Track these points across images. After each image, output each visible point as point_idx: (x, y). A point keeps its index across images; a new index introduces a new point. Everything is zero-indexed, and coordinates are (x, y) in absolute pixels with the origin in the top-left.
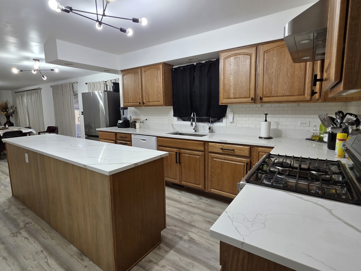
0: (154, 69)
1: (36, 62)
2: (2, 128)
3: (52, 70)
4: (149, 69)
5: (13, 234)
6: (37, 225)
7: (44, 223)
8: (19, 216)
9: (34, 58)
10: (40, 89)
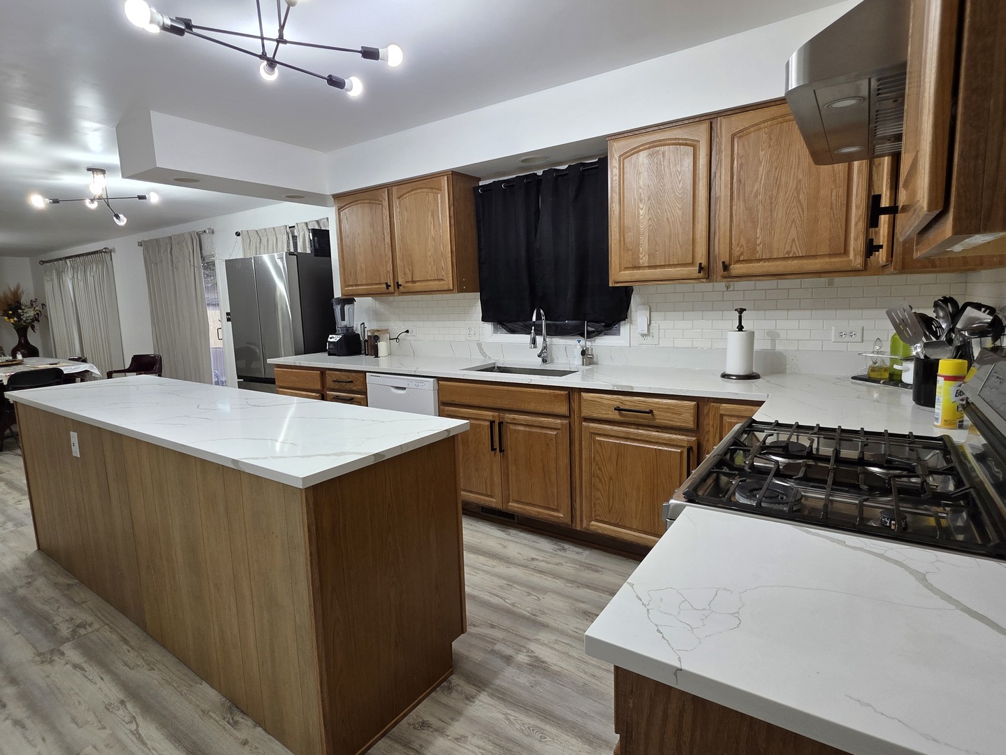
0: (424, 190)
1: (95, 175)
2: (7, 361)
3: (142, 197)
4: (412, 191)
5: (39, 655)
6: (109, 629)
7: (126, 622)
8: (57, 605)
9: (91, 166)
10: (108, 251)
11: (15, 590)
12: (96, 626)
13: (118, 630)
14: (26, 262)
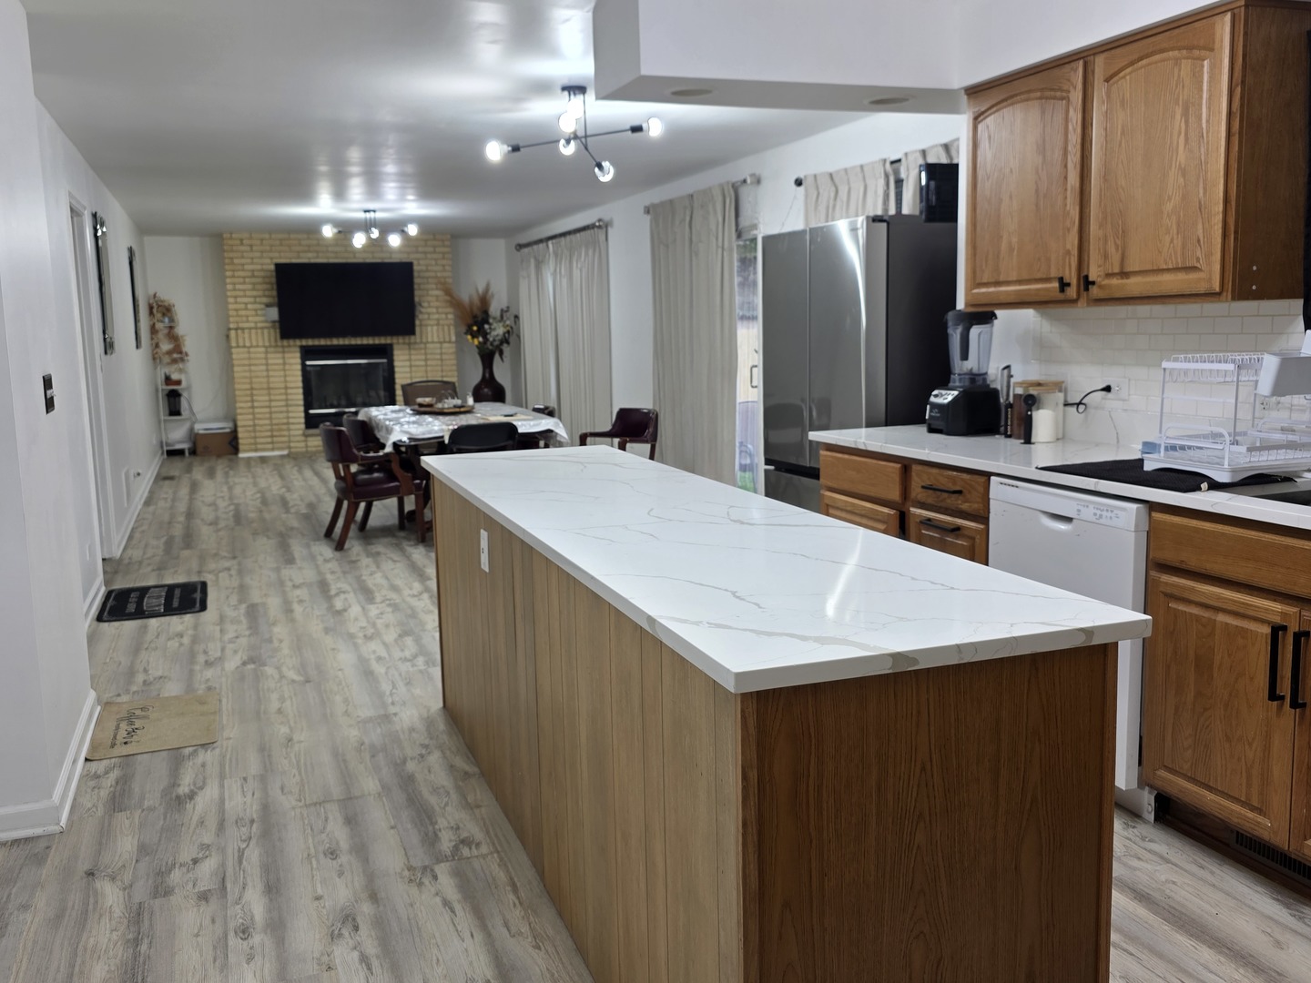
1: (572, 96)
3: (637, 129)
4: (1141, 59)
5: (410, 868)
6: (498, 860)
7: (523, 858)
8: (446, 800)
9: (566, 82)
10: (602, 226)
11: (404, 762)
12: (484, 849)
13: (510, 866)
14: (500, 247)
